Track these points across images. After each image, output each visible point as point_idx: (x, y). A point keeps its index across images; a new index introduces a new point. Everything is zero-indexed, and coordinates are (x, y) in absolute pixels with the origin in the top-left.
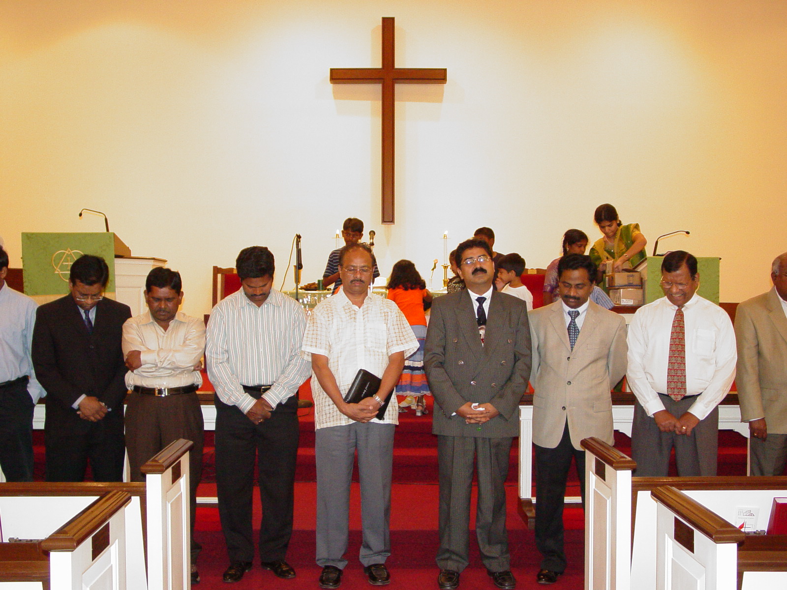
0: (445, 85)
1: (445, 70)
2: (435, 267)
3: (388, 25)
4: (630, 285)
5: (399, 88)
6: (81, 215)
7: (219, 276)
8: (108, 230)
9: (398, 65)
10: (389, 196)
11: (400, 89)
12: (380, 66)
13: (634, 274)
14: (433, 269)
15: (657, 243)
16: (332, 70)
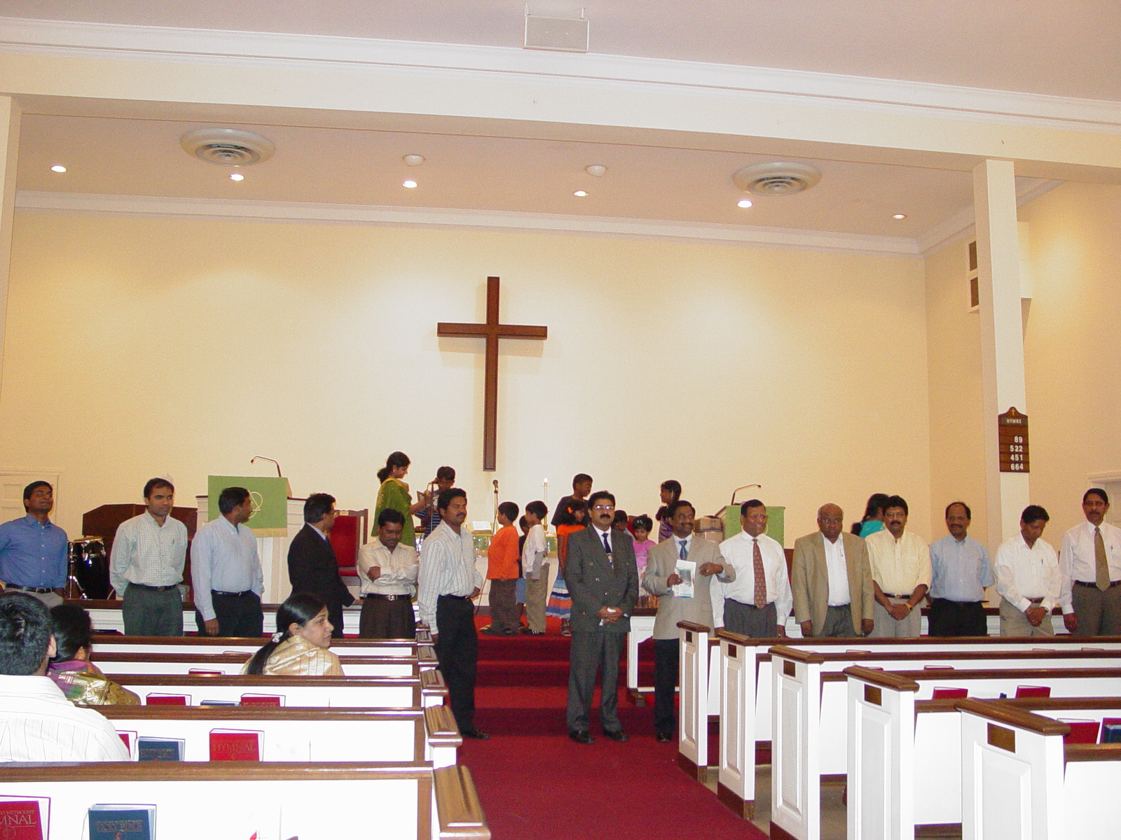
0: (544, 341)
1: (546, 328)
3: (493, 284)
4: (712, 529)
5: (502, 342)
8: (280, 475)
9: (503, 321)
10: (490, 444)
12: (484, 322)
13: (715, 519)
15: (734, 494)
16: (439, 324)
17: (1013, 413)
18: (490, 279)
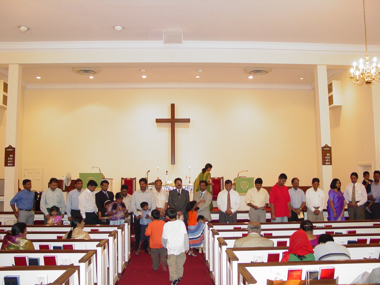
2: (187, 178)
6: (93, 168)
7: (123, 180)
11: (176, 124)
12: (170, 118)
14: (186, 178)
17: (326, 146)
18: (172, 104)
